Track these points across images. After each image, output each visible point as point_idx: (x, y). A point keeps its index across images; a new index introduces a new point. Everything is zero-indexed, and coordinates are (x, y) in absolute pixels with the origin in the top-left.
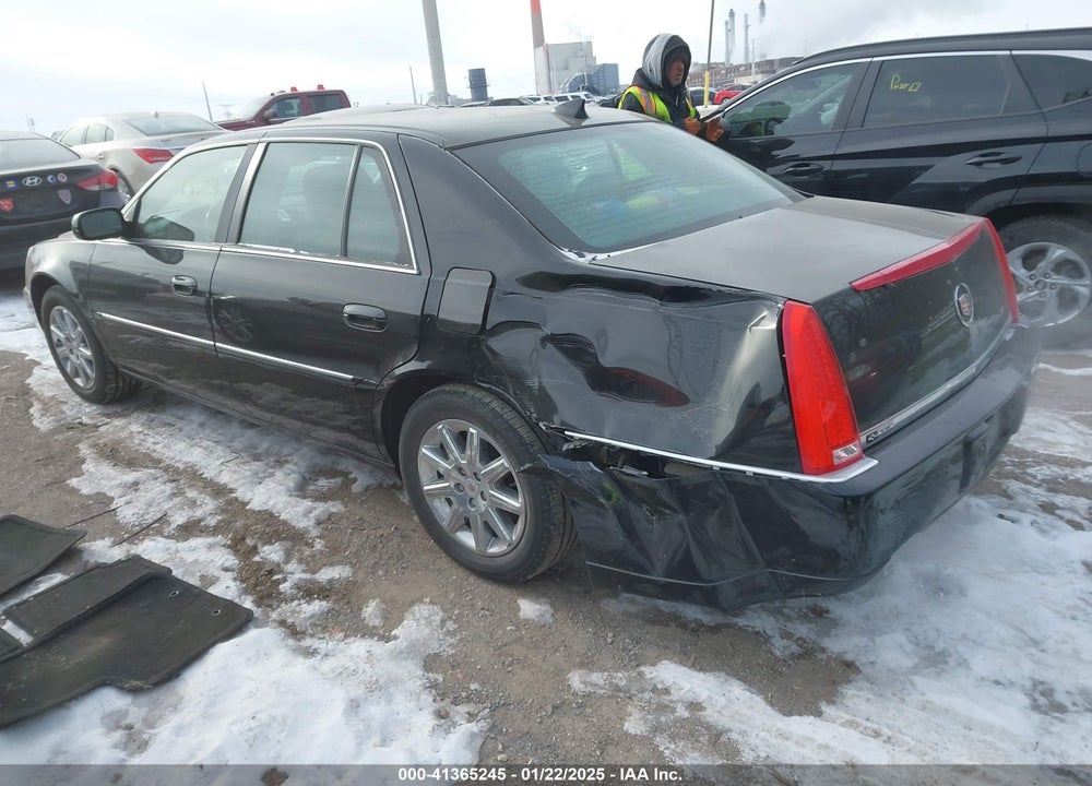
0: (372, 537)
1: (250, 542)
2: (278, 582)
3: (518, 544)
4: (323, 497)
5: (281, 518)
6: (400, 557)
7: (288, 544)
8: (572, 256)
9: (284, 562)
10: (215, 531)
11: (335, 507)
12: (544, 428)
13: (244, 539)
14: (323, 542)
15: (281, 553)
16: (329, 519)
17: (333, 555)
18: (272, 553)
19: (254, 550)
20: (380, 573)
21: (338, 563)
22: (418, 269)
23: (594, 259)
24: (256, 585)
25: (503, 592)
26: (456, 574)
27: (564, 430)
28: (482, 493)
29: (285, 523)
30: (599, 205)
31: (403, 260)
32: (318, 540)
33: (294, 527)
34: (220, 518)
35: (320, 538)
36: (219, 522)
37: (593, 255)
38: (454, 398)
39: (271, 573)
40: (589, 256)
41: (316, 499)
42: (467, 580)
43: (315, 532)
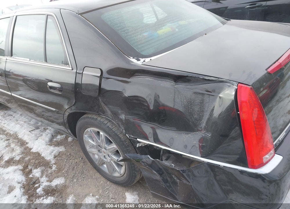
0: (73, 163)
1: (30, 167)
2: (37, 188)
3: (124, 175)
4: (58, 144)
5: (42, 156)
6: (82, 173)
7: (43, 168)
8: (134, 60)
9: (40, 177)
10: (18, 162)
11: (62, 149)
12: (128, 137)
13: (28, 166)
14: (56, 166)
15: (40, 173)
16: (59, 155)
17: (58, 173)
18: (37, 173)
19: (31, 171)
20: (75, 180)
21: (61, 176)
22: (72, 67)
23: (144, 61)
24: (29, 190)
25: (120, 189)
26: (103, 180)
27: (136, 138)
28: (108, 155)
29: (43, 158)
30: (145, 34)
31: (66, 64)
32: (54, 165)
33: (46, 160)
34: (21, 156)
35: (55, 164)
36: (21, 158)
37: (143, 59)
38: (92, 121)
39: (34, 183)
40: (142, 60)
41: (56, 146)
42: (107, 183)
43: (53, 162)
